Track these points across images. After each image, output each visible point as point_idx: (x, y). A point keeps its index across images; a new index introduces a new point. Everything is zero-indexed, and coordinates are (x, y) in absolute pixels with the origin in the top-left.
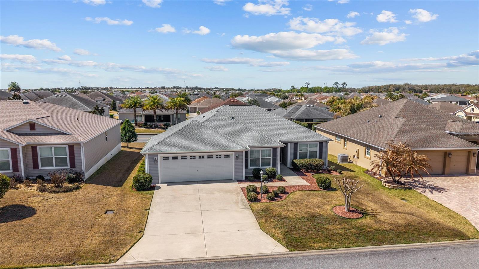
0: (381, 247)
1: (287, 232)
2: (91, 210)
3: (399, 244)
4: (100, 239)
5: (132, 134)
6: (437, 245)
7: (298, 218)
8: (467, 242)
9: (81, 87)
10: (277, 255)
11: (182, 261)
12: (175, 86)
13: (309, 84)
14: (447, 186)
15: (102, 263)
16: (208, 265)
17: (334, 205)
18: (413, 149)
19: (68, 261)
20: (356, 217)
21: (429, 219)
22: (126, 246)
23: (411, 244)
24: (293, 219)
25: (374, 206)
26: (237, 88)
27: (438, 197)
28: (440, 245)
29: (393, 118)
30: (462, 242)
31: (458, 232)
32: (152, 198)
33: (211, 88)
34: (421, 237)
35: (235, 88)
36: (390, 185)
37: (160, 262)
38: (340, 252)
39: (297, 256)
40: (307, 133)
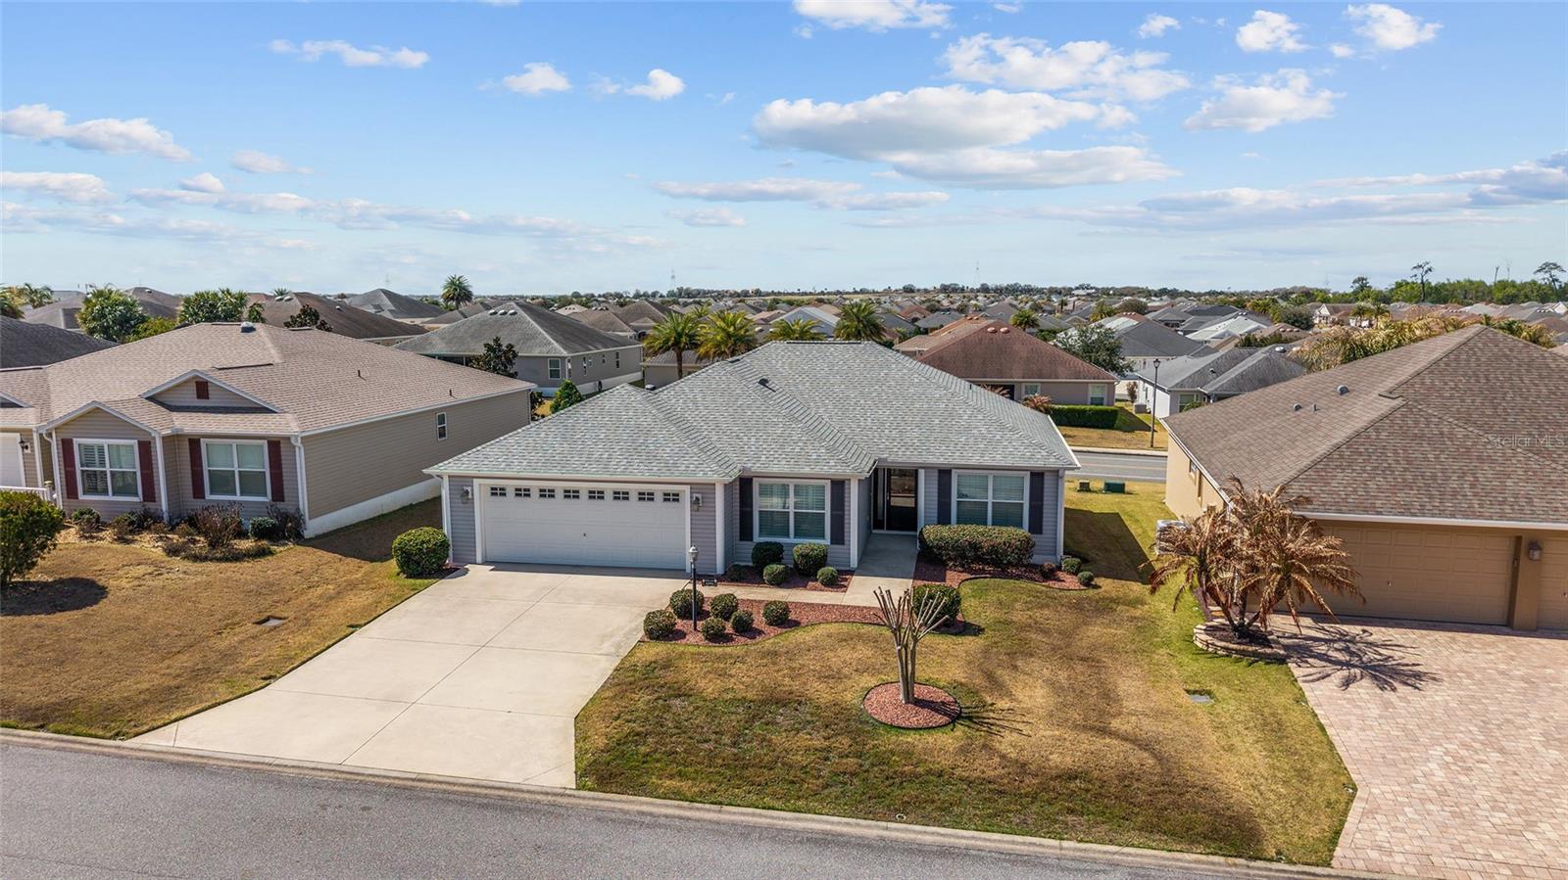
1: (638, 734)
2: (230, 611)
4: (160, 681)
7: (721, 699)
9: (675, 290)
12: (947, 283)
13: (1430, 270)
16: (316, 785)
19: (34, 718)
20: (914, 725)
24: (704, 700)
29: (1374, 396)
33: (1064, 288)
40: (998, 437)
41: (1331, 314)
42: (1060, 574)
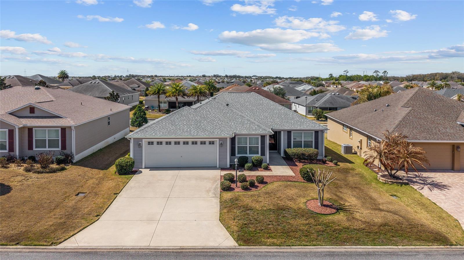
0: (343, 248)
1: (246, 224)
2: (64, 192)
3: (364, 245)
4: (55, 221)
5: (143, 119)
6: (410, 250)
7: (264, 210)
8: (448, 248)
9: (128, 75)
10: (223, 249)
11: (122, 249)
12: (215, 74)
13: (348, 72)
14: (451, 183)
15: (44, 245)
16: (146, 255)
17: (309, 198)
18: (409, 141)
19: (13, 241)
20: (328, 213)
21: (413, 219)
22: (75, 229)
23: (379, 247)
24: (258, 211)
25: (355, 201)
26: (275, 76)
27: (435, 195)
28: (413, 250)
29: (400, 107)
30: (442, 248)
31: (441, 236)
32: (128, 183)
33: (249, 76)
34: (394, 239)
35: (273, 77)
36: (384, 179)
37: (100, 248)
38: (294, 250)
39: (244, 251)
40: (303, 121)
41: (326, 84)
42: (327, 162)
